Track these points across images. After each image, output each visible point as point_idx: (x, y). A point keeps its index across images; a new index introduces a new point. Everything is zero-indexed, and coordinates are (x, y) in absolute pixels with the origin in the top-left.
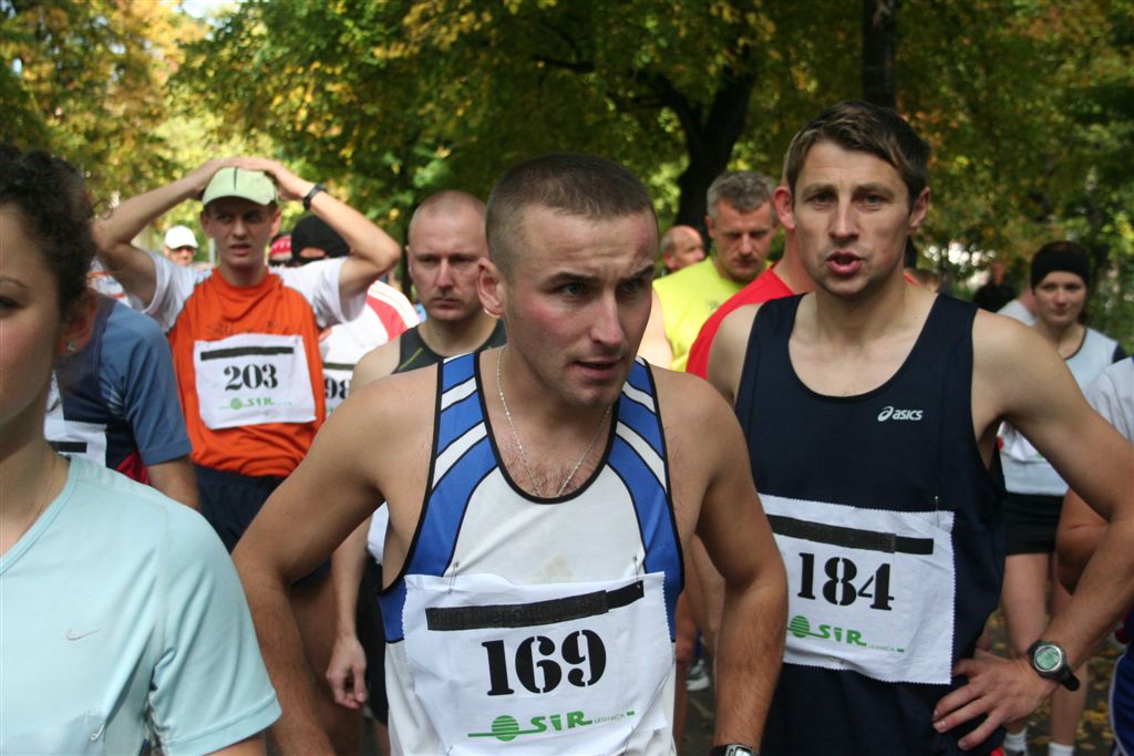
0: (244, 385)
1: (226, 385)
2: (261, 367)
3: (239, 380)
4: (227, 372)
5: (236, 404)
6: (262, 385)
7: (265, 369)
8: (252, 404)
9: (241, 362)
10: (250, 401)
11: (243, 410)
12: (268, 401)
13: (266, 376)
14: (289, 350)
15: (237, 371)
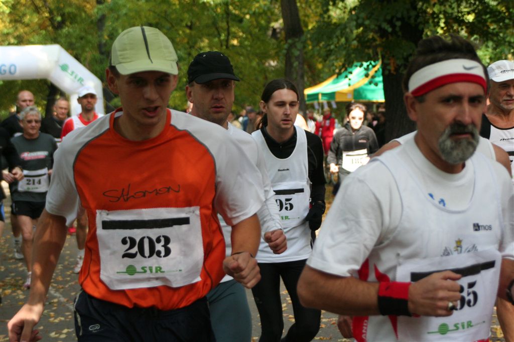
0: (139, 254)
1: (123, 253)
2: (154, 239)
3: (135, 250)
4: (124, 241)
5: (131, 270)
6: (155, 255)
7: (158, 240)
8: (145, 272)
9: (137, 234)
10: (143, 268)
11: (136, 276)
12: (159, 269)
13: (159, 247)
14: (186, 221)
15: (133, 241)
